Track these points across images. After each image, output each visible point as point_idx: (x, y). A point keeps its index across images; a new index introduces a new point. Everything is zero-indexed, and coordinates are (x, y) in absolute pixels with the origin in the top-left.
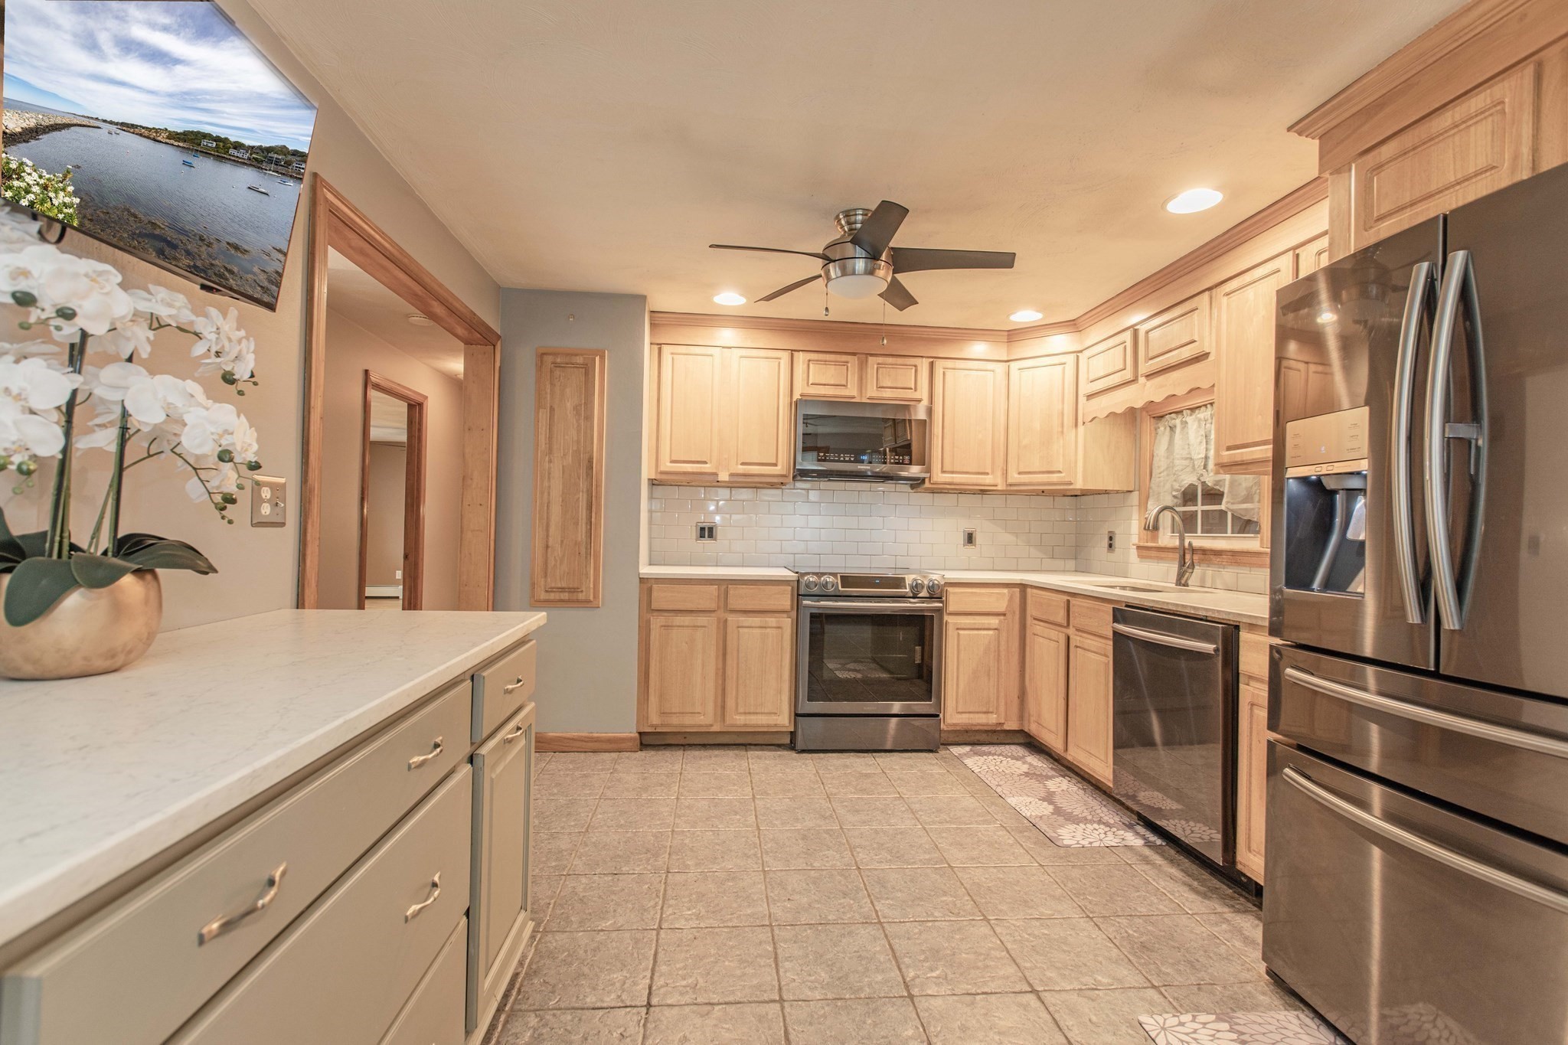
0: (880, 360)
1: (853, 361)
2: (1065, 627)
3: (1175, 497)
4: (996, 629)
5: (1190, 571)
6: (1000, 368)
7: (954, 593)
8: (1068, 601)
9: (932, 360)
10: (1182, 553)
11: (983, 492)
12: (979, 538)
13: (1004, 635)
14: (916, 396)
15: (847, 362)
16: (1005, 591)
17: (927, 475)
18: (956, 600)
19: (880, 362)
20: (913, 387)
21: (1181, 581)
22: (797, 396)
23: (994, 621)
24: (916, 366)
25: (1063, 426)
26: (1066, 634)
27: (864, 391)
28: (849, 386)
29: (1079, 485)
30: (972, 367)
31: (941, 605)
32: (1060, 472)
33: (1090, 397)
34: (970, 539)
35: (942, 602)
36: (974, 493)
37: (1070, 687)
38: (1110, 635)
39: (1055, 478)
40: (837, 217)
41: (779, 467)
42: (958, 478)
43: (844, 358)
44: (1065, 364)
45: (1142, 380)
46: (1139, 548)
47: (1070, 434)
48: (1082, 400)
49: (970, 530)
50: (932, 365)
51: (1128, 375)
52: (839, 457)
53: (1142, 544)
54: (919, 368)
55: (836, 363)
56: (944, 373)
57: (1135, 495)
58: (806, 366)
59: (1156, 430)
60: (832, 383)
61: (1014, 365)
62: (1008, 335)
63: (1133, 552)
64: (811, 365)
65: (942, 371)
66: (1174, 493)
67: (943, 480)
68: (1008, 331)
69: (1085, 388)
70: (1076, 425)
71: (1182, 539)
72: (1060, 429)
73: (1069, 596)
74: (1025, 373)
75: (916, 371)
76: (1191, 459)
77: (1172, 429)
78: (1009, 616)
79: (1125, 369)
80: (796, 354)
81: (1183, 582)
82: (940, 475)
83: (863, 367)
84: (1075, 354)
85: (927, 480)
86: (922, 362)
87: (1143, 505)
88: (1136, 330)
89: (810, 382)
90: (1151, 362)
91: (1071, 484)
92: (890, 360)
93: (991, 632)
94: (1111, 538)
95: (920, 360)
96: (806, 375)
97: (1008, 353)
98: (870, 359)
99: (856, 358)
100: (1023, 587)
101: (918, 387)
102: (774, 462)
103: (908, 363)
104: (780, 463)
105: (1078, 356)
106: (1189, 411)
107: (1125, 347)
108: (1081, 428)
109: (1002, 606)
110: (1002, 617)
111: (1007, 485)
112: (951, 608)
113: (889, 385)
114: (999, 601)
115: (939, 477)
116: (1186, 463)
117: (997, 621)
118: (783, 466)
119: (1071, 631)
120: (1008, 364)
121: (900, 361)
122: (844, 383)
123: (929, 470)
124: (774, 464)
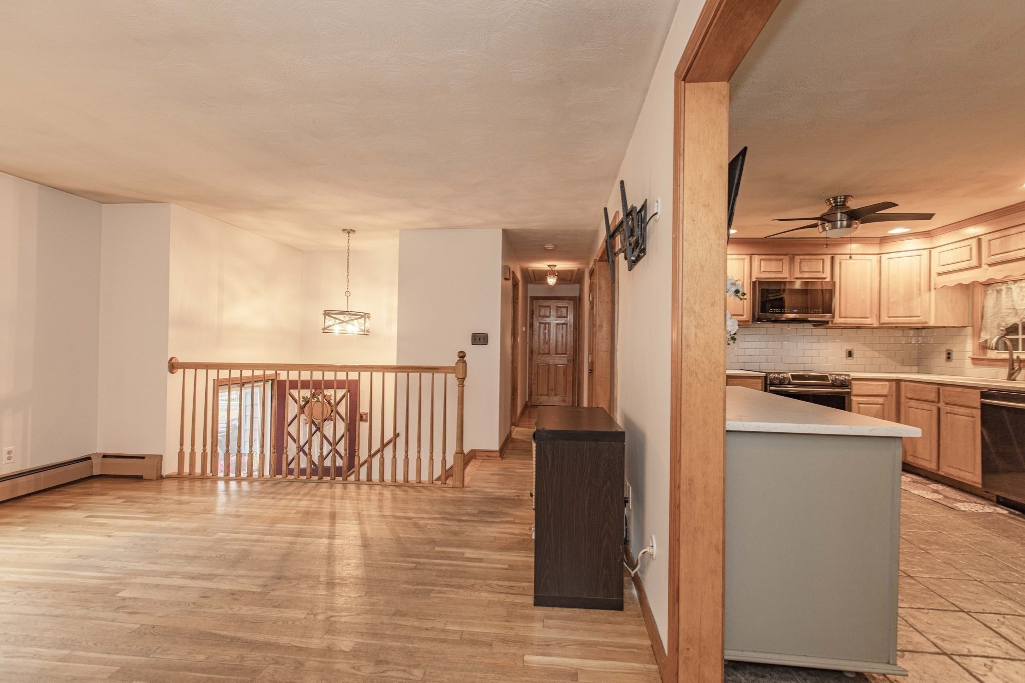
0: (802, 257)
1: (786, 259)
2: (936, 402)
3: (1002, 330)
4: (881, 404)
5: (1018, 372)
6: (875, 258)
7: (856, 384)
8: (939, 388)
9: (832, 255)
10: (1011, 362)
11: (858, 328)
12: (855, 354)
13: (886, 407)
14: (823, 276)
15: (783, 259)
16: (887, 383)
17: (831, 319)
18: (856, 388)
19: (802, 258)
20: (821, 271)
21: (1011, 377)
22: (754, 279)
23: (880, 400)
24: (823, 259)
25: (920, 290)
26: (937, 406)
27: (792, 274)
28: (784, 272)
29: (932, 323)
30: (857, 259)
31: (849, 390)
32: (918, 316)
33: (939, 274)
34: (850, 354)
35: (850, 389)
36: (852, 328)
37: (941, 433)
38: (979, 405)
39: (914, 320)
40: (829, 200)
41: (745, 317)
42: (849, 320)
43: (781, 257)
44: (921, 255)
45: (984, 267)
46: (973, 359)
47: (926, 296)
48: (934, 275)
49: (850, 349)
50: (832, 258)
51: (974, 262)
52: (781, 311)
53: (976, 357)
54: (825, 261)
55: (776, 260)
56: (840, 263)
57: (969, 330)
58: (759, 262)
59: (985, 291)
60: (774, 270)
61: (884, 257)
62: (881, 240)
63: (968, 363)
64: (762, 262)
65: (838, 261)
66: (1002, 328)
67: (840, 322)
68: (881, 237)
69: (936, 269)
70: (930, 290)
71: (1011, 355)
72: (918, 292)
73: (939, 385)
74: (892, 261)
75: (823, 262)
76: (1015, 309)
77: (999, 291)
78: (889, 397)
79: (971, 260)
80: (753, 256)
81: (1012, 378)
82: (839, 319)
83: (792, 260)
84: (928, 250)
85: (830, 322)
86: (827, 257)
87: (977, 334)
88: (979, 238)
89: (762, 271)
90: (992, 257)
91: (926, 323)
92: (807, 257)
93: (878, 406)
94: (949, 354)
95: (826, 256)
96: (759, 267)
97: (880, 251)
98: (796, 256)
99: (787, 256)
100: (898, 381)
101: (825, 271)
102: (742, 314)
103: (819, 258)
104: (745, 314)
105: (930, 252)
106: (1013, 282)
107: (971, 249)
108: (933, 292)
109: (885, 391)
110: (885, 398)
111: (880, 324)
112: (854, 392)
113: (807, 270)
114: (884, 389)
115: (838, 320)
116: (1011, 311)
117: (882, 400)
118: (747, 316)
119: (941, 405)
120: (880, 255)
121: (814, 257)
122: (781, 270)
123: (833, 317)
124: (742, 315)
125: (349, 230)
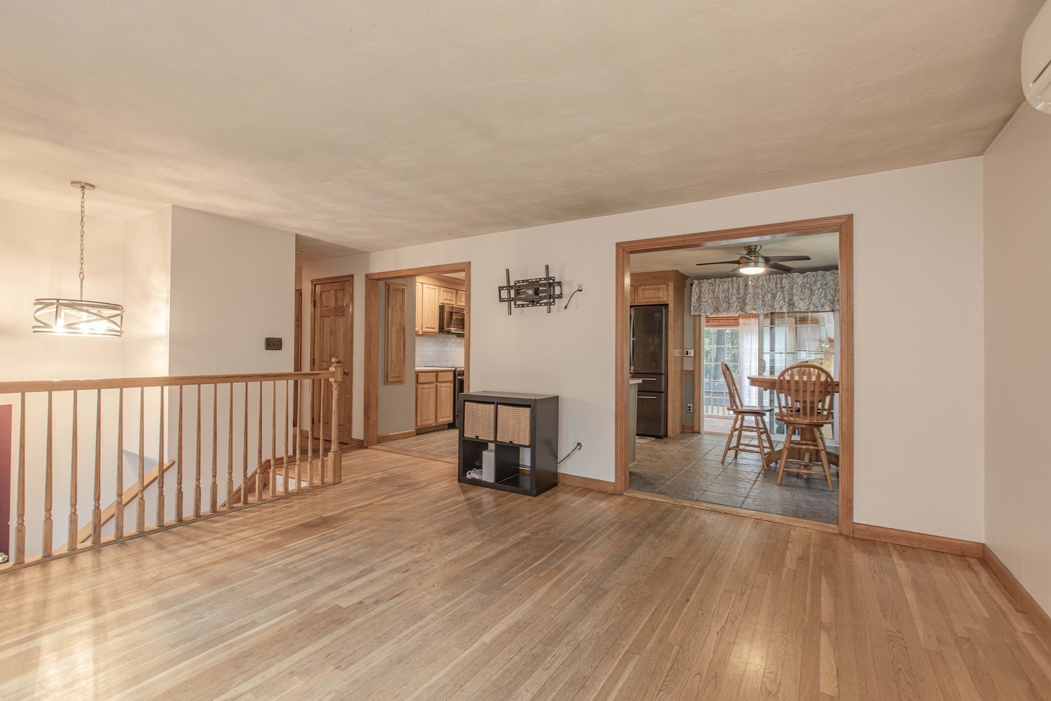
22: (440, 304)
27: (456, 302)
55: (450, 292)
60: (449, 299)
64: (444, 293)
80: (440, 288)
83: (457, 294)
89: (444, 298)
122: (452, 299)
124: (435, 328)
125: (83, 184)
